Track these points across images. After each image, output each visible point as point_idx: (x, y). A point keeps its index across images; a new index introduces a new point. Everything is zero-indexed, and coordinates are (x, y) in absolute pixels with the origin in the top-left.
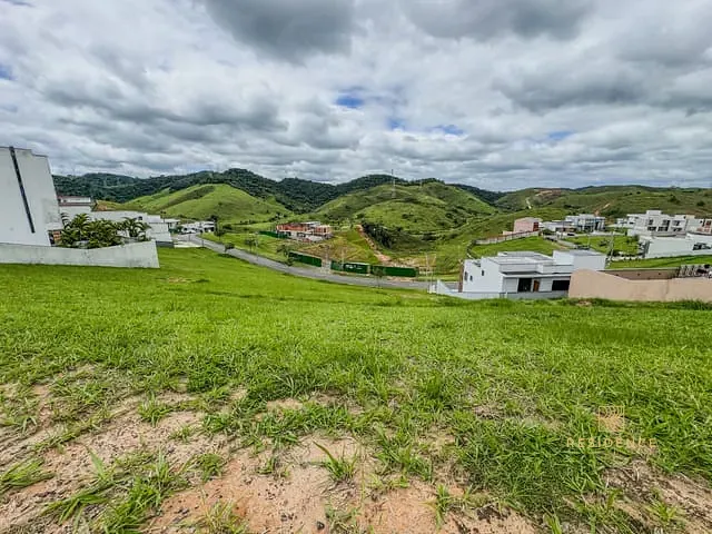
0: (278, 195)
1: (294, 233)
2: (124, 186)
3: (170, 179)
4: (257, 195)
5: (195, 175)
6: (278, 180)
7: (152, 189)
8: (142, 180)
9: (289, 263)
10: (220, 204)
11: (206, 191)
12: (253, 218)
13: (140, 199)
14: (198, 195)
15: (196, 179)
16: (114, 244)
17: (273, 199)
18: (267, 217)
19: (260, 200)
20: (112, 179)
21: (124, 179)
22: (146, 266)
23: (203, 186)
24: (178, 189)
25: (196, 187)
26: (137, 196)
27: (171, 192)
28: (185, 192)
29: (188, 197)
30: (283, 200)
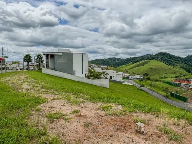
0: (182, 65)
1: (183, 84)
2: (118, 62)
3: (133, 58)
4: (170, 64)
5: (143, 56)
6: (183, 57)
7: (126, 63)
8: (124, 59)
9: (167, 97)
10: (151, 68)
11: (146, 63)
12: (166, 76)
13: (122, 66)
14: (143, 64)
15: (143, 58)
16: (98, 79)
17: (179, 66)
18: (174, 75)
19: (172, 67)
20: (115, 59)
21: (119, 59)
22: (105, 87)
23: (145, 61)
24: (135, 62)
25: (143, 61)
26: (121, 65)
27: (133, 64)
28: (138, 63)
29: (138, 66)
30: (185, 67)
